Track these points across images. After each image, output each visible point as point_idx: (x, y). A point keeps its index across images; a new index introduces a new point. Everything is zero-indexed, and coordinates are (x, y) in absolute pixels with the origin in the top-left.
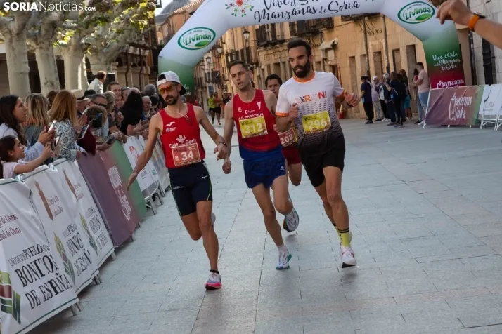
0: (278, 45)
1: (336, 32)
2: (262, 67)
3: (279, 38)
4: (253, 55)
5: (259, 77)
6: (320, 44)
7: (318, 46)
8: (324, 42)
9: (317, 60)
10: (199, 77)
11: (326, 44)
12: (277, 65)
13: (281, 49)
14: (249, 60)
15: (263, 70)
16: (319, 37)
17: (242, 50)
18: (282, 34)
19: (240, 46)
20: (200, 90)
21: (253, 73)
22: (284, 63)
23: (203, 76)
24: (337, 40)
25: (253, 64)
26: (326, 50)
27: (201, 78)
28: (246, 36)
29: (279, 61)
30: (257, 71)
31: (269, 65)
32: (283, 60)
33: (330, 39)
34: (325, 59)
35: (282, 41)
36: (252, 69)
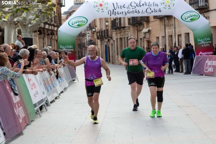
0: (122, 29)
1: (151, 24)
2: (114, 39)
3: (122, 25)
4: (110, 33)
5: (112, 44)
6: (142, 30)
7: (141, 30)
8: (144, 29)
9: (141, 38)
10: (84, 42)
11: (145, 30)
12: (121, 39)
13: (123, 31)
14: (108, 35)
15: (114, 41)
16: (142, 26)
17: (104, 31)
18: (124, 24)
19: (104, 28)
20: (84, 49)
21: (109, 42)
22: (124, 38)
23: (86, 42)
24: (150, 28)
25: (109, 38)
26: (145, 33)
27: (85, 43)
28: (107, 24)
29: (122, 37)
30: (111, 41)
31: (117, 39)
32: (124, 37)
33: (147, 28)
34: (145, 37)
35: (124, 27)
36: (109, 40)
